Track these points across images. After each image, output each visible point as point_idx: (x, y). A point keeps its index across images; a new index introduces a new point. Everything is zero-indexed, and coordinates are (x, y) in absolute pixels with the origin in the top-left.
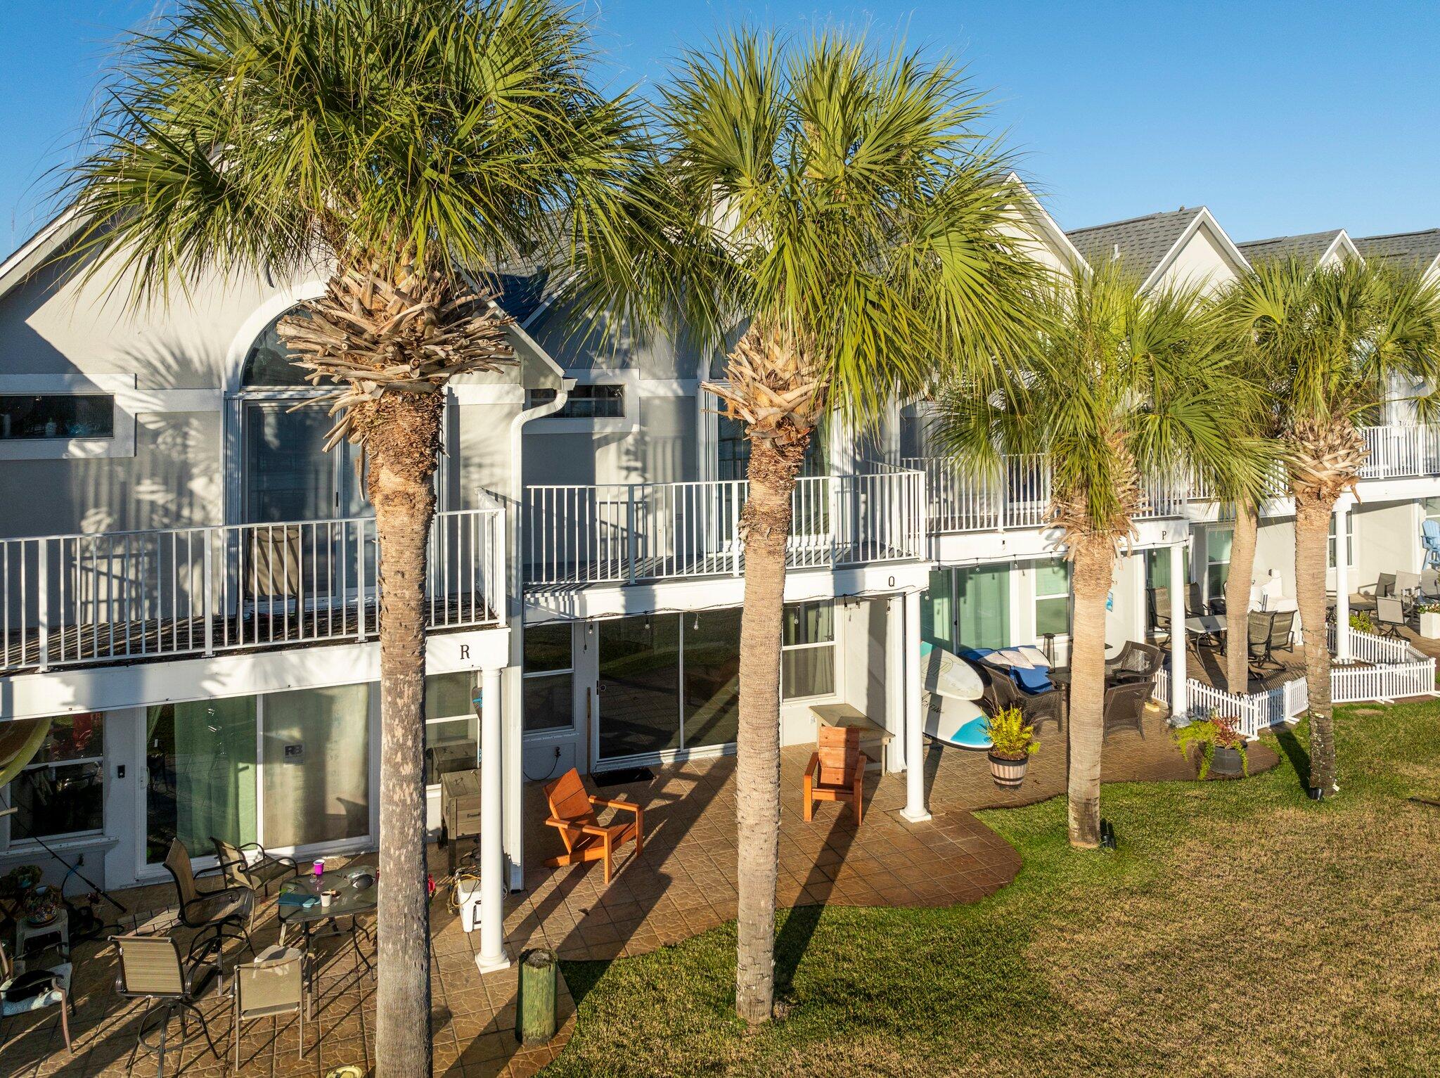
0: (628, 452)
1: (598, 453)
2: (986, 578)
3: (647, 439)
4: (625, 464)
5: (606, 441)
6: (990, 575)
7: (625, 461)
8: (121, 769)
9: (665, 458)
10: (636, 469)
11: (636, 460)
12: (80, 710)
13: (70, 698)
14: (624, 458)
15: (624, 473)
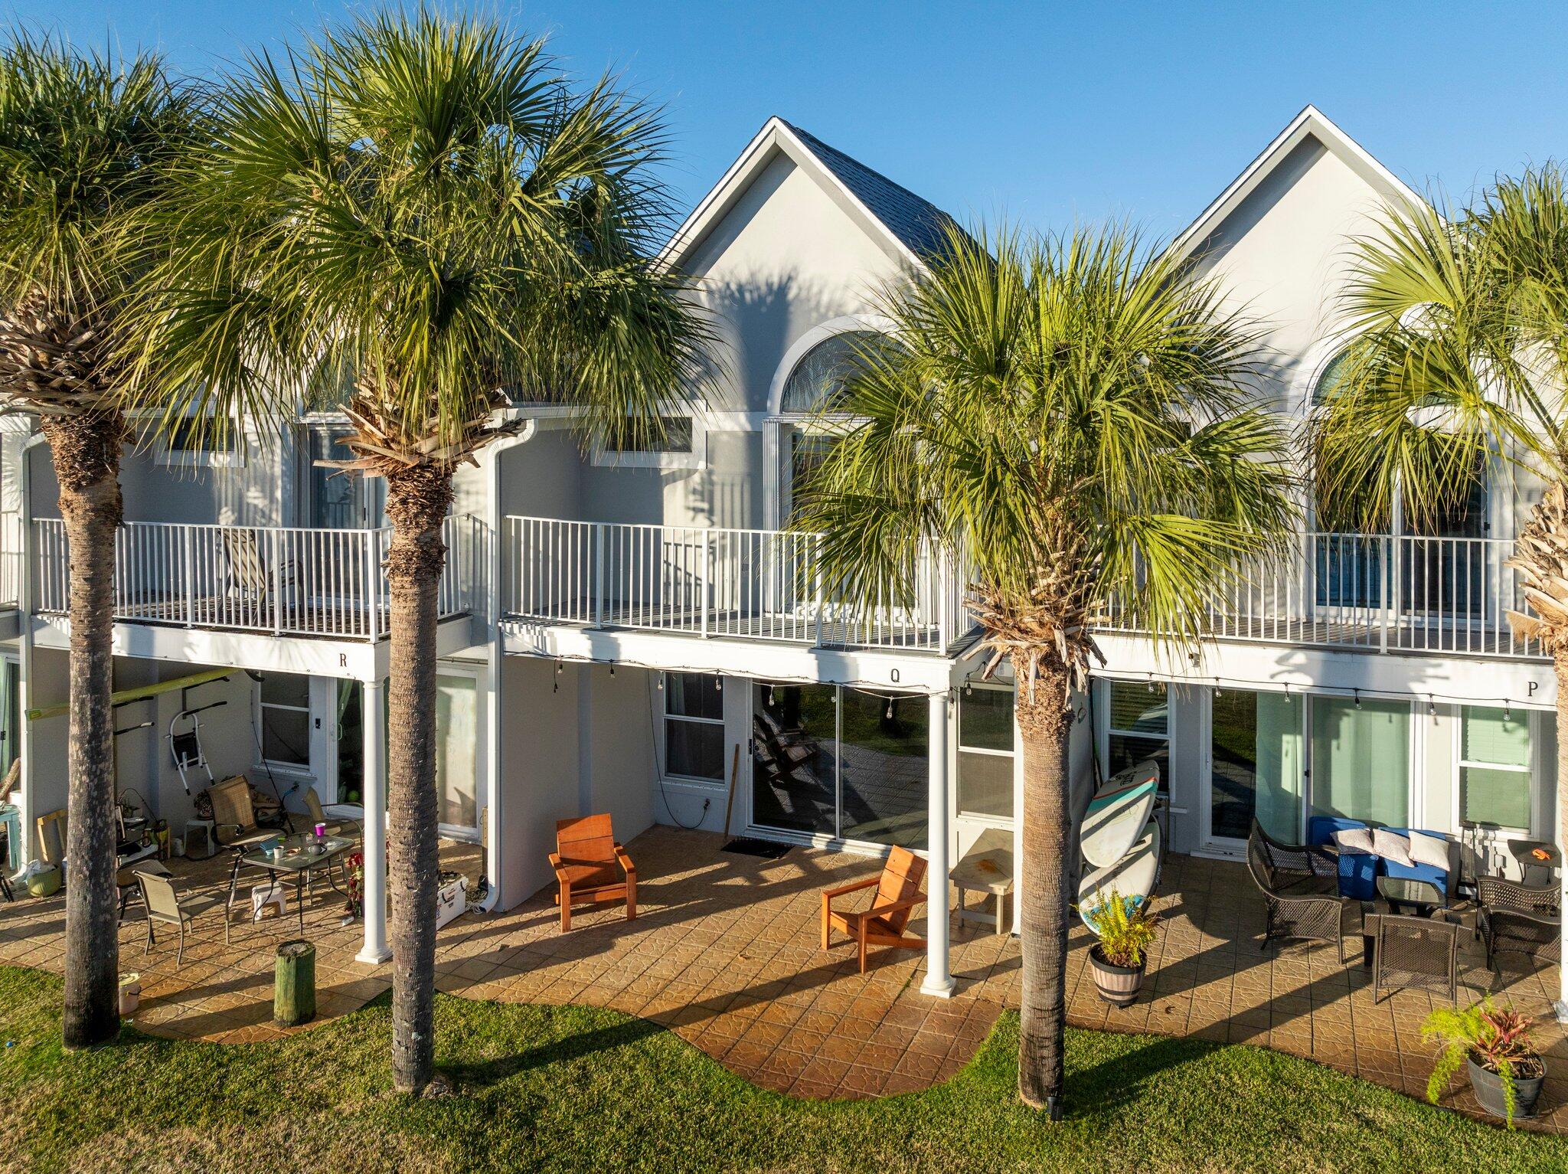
0: (694, 492)
1: (667, 490)
4: (692, 504)
5: (673, 478)
6: (1386, 715)
7: (694, 501)
8: (318, 721)
9: (731, 498)
10: (702, 510)
11: (703, 500)
14: (691, 497)
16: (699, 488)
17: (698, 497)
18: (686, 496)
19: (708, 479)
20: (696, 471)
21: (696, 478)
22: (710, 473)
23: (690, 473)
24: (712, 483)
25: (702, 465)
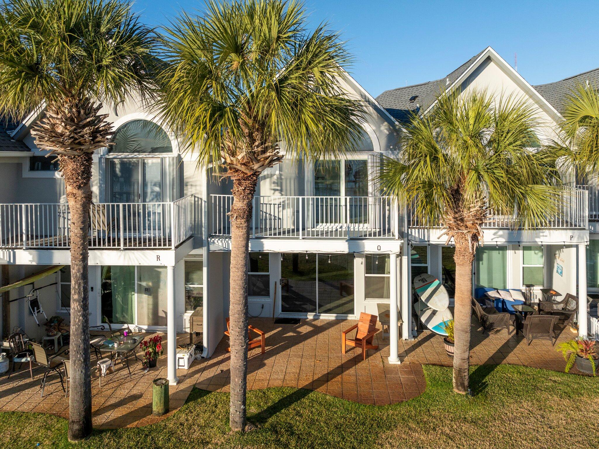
0: (274, 183)
1: (262, 183)
2: (495, 253)
3: (283, 177)
4: (273, 188)
5: (265, 178)
6: (498, 252)
7: (273, 186)
8: (92, 288)
9: (291, 185)
10: (278, 190)
11: (278, 186)
12: (34, 263)
13: (31, 259)
14: (273, 185)
15: (273, 191)
16: (276, 181)
17: (276, 185)
18: (271, 185)
19: (280, 178)
20: (275, 175)
21: (275, 177)
22: (281, 175)
23: (272, 176)
24: (281, 179)
25: (277, 172)
